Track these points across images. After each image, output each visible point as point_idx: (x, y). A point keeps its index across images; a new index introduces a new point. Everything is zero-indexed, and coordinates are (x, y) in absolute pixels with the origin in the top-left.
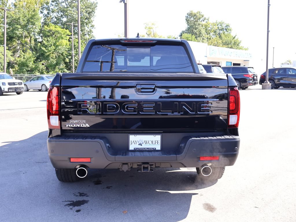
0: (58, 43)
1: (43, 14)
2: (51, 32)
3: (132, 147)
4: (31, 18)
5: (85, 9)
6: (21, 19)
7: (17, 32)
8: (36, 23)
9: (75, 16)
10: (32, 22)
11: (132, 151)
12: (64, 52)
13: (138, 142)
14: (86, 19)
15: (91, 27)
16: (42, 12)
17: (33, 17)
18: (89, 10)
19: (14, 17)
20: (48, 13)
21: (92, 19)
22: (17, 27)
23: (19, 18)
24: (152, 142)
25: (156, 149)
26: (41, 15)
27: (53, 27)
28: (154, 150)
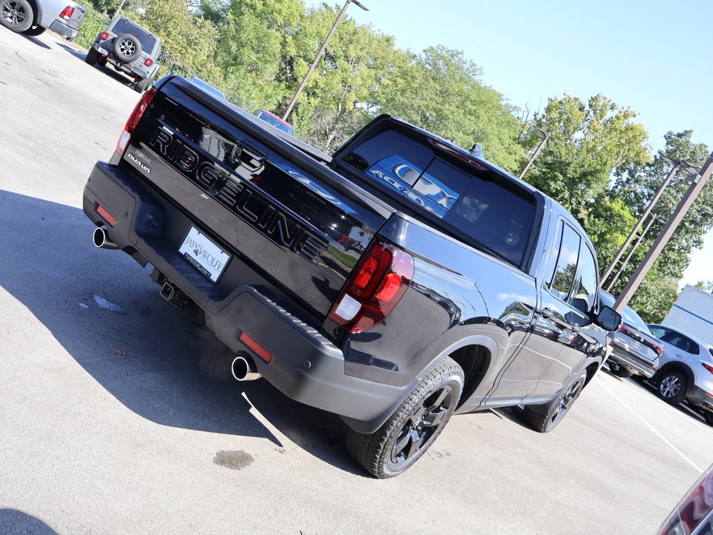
0: (608, 236)
1: (617, 178)
2: (609, 213)
3: (183, 250)
4: (591, 173)
5: (700, 205)
6: (572, 166)
7: (552, 184)
8: (594, 185)
9: (672, 206)
10: (587, 181)
11: (180, 254)
12: (610, 257)
13: (196, 247)
14: (692, 222)
15: (695, 242)
16: (618, 174)
17: (594, 173)
18: (707, 210)
19: (563, 159)
20: (628, 181)
21: (705, 228)
22: (557, 176)
23: (569, 164)
24: (213, 259)
25: (211, 277)
26: (614, 179)
27: (617, 206)
28: (206, 277)
